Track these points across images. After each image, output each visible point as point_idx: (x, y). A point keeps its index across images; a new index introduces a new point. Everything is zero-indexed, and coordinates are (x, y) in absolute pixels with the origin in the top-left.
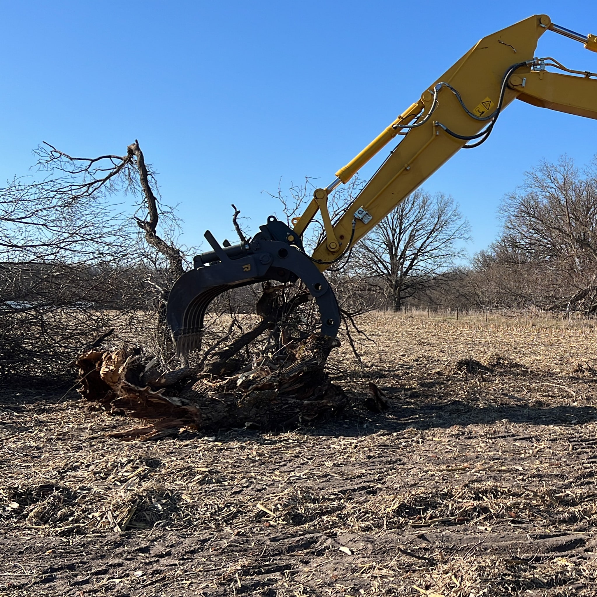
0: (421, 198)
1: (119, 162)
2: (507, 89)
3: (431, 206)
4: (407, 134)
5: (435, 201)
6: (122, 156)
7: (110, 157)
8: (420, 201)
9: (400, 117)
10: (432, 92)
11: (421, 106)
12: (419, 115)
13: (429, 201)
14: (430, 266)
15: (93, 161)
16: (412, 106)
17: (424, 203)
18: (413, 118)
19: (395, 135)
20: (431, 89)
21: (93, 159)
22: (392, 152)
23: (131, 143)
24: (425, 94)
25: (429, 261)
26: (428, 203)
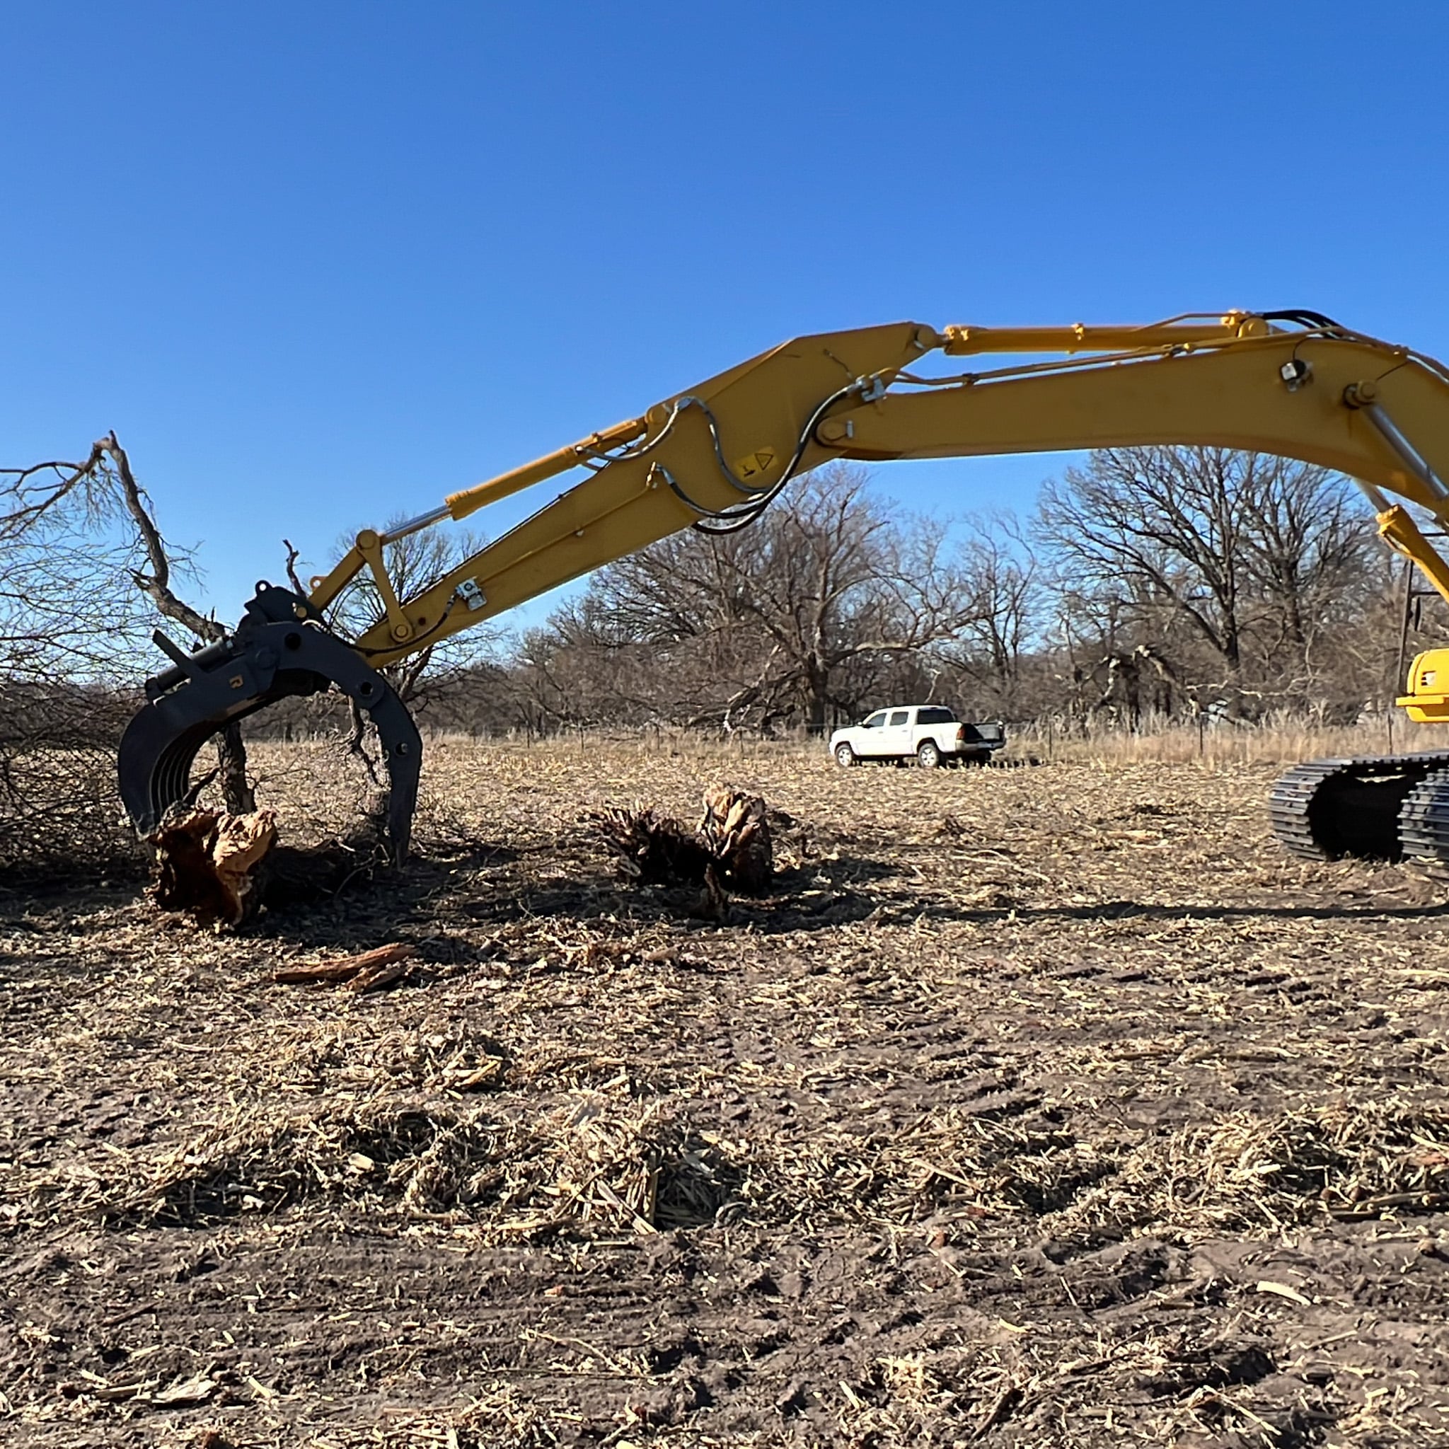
0: (435, 543)
1: (70, 473)
2: (811, 443)
3: (451, 554)
4: (600, 470)
5: (458, 544)
6: (76, 463)
7: (53, 464)
8: (432, 545)
9: (595, 435)
10: (668, 410)
11: (643, 427)
12: (630, 444)
13: (448, 547)
14: (452, 658)
15: (25, 473)
16: (624, 423)
17: (440, 549)
18: (619, 446)
19: (574, 465)
20: (670, 403)
21: (26, 469)
22: (560, 496)
23: (100, 437)
24: (656, 410)
25: (451, 649)
26: (445, 551)
